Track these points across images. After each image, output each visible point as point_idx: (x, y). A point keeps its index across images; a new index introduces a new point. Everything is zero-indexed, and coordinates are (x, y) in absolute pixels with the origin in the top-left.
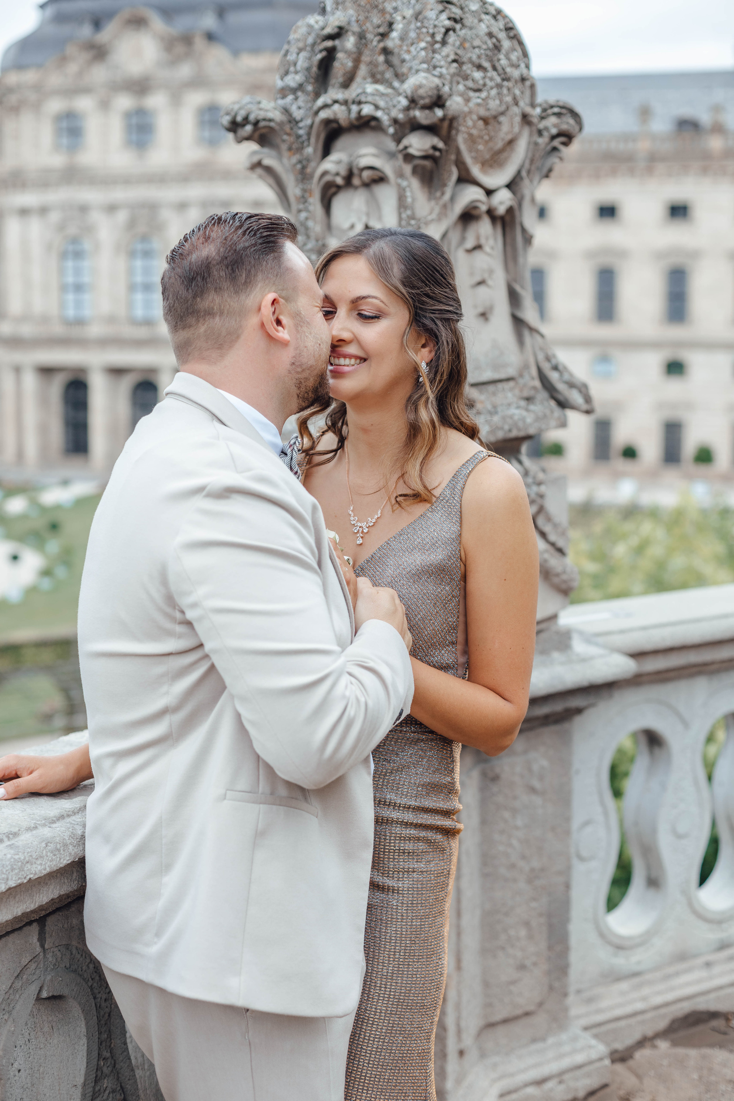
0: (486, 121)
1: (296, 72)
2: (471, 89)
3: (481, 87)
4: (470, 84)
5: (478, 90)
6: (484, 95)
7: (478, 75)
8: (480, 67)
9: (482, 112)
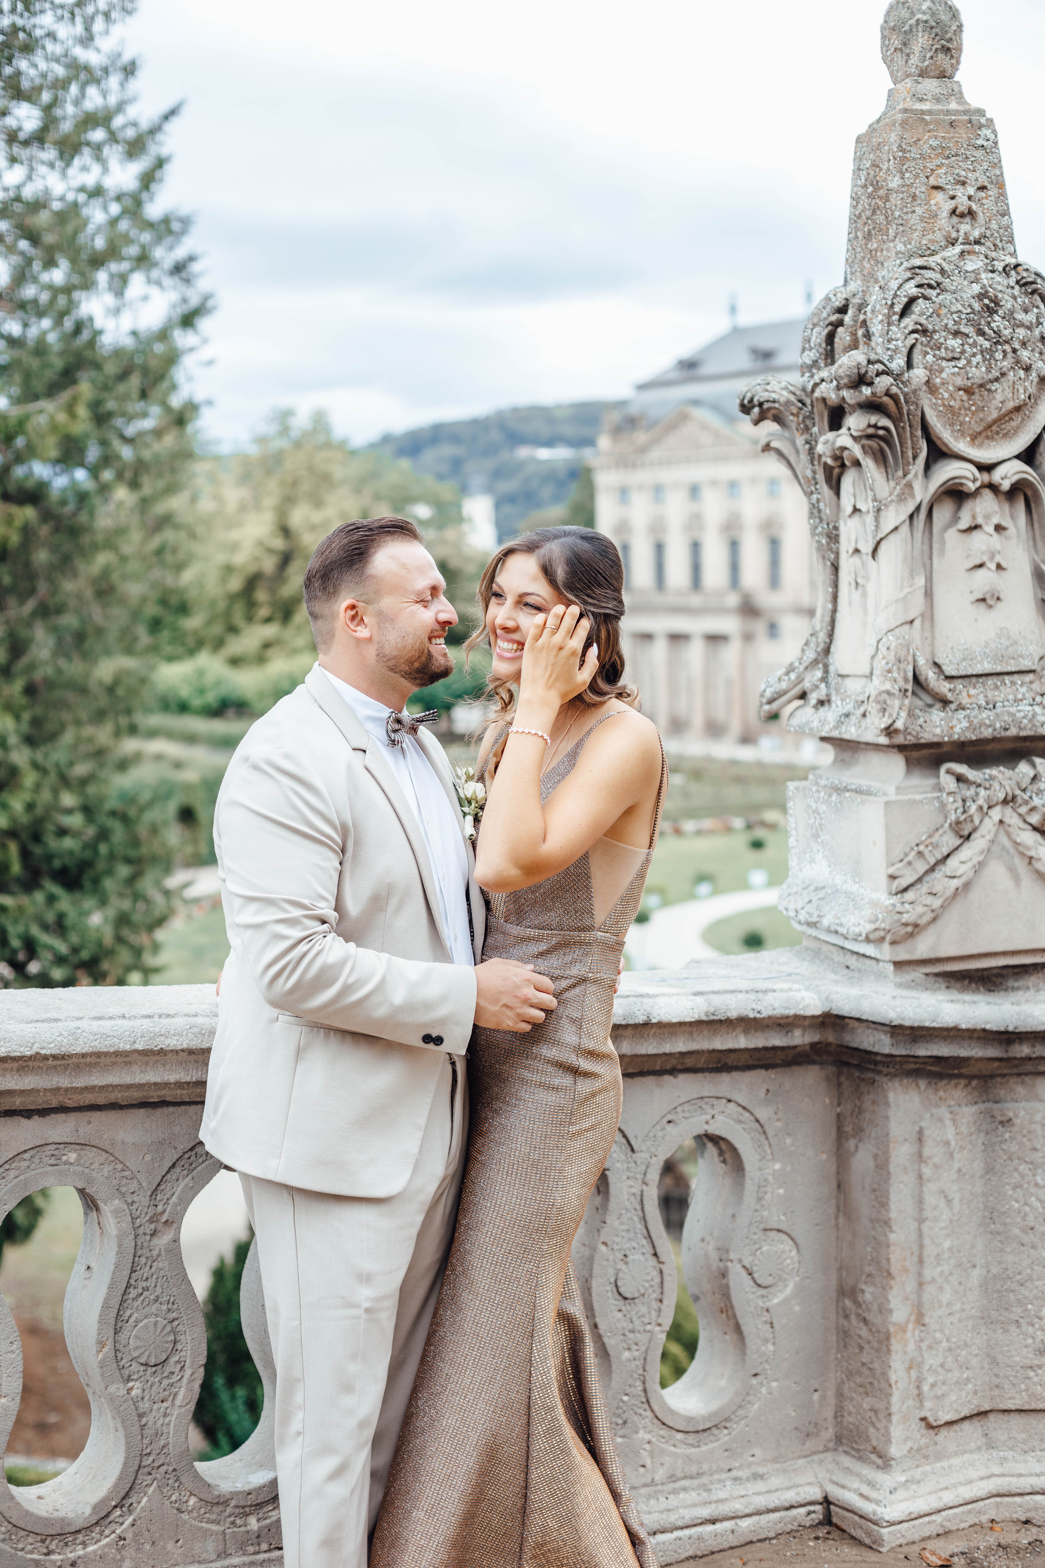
0: (968, 391)
1: (811, 349)
2: (943, 359)
3: (957, 355)
4: (943, 353)
5: (953, 359)
6: (963, 362)
7: (954, 343)
8: (956, 334)
9: (959, 381)
